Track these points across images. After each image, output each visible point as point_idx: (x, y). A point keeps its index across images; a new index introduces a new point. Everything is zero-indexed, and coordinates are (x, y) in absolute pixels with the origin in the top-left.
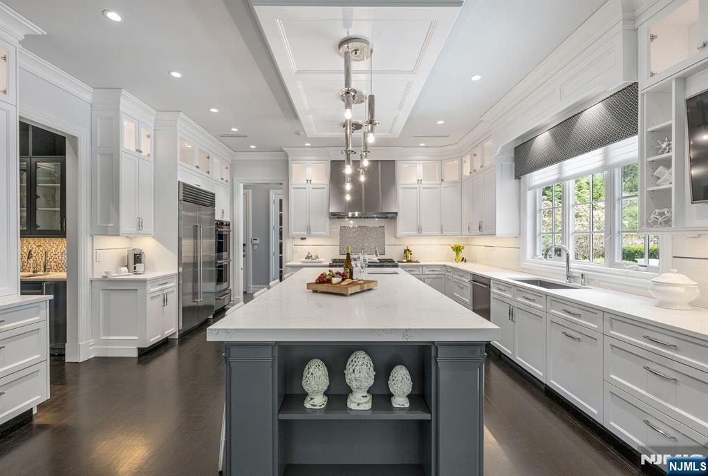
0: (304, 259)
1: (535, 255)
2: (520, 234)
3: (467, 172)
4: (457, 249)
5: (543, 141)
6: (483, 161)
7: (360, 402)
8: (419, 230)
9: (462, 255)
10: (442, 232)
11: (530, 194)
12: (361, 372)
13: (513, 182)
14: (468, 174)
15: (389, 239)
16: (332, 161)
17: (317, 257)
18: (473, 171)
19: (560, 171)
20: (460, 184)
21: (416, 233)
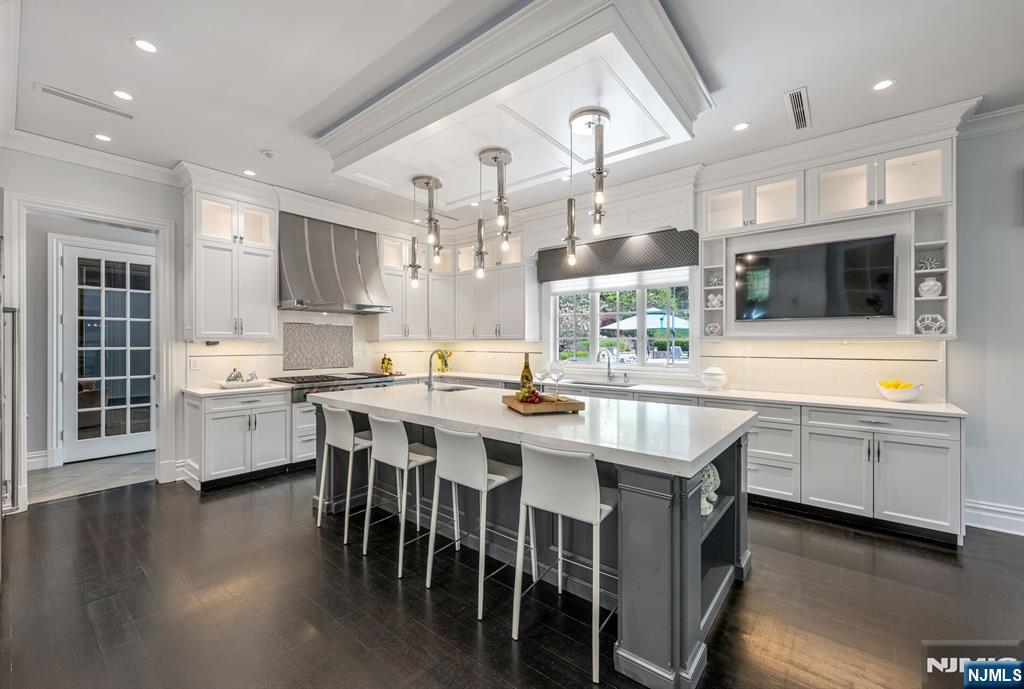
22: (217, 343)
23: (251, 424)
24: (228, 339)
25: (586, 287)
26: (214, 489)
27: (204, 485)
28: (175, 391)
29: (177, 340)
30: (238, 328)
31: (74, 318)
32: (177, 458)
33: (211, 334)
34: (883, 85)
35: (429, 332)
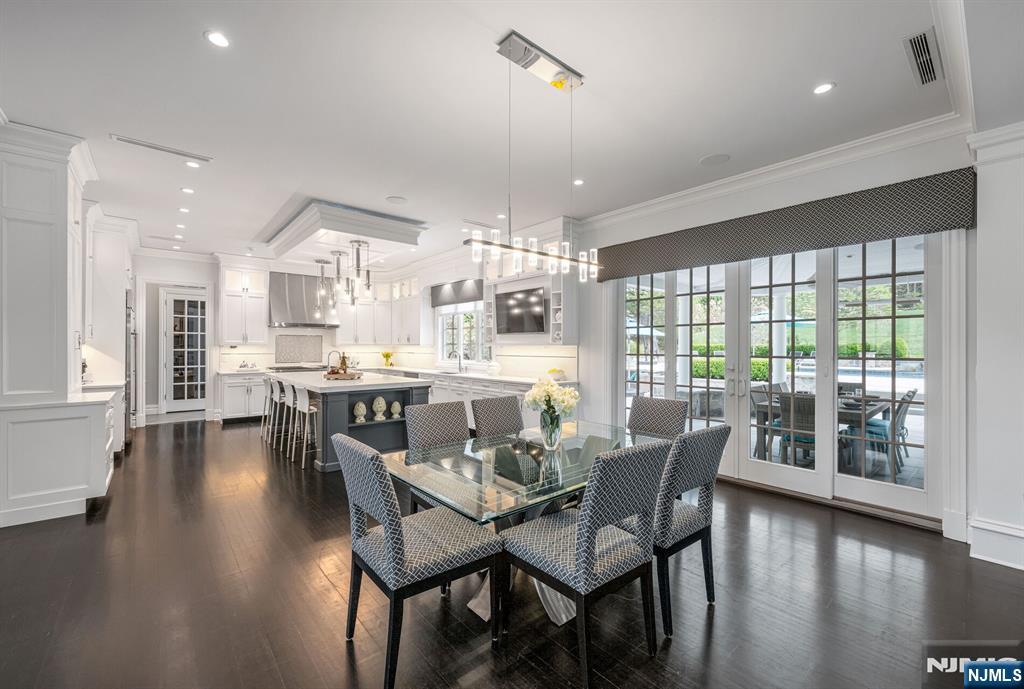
0: (238, 368)
1: (443, 359)
2: (434, 344)
3: (396, 295)
4: (387, 356)
5: (447, 290)
6: (410, 291)
7: (380, 418)
8: (356, 340)
9: (390, 361)
10: (375, 342)
11: (440, 319)
12: (380, 404)
13: (430, 309)
14: (397, 297)
15: (326, 349)
16: (271, 273)
17: (254, 365)
18: (401, 296)
19: (456, 309)
20: (390, 303)
21: (352, 342)
22: (235, 347)
23: (249, 391)
24: (240, 344)
25: (453, 311)
26: (229, 423)
27: (224, 420)
28: (214, 373)
29: (215, 345)
30: (245, 339)
31: (171, 333)
32: (215, 408)
33: (233, 342)
34: (578, 182)
35: (375, 341)
